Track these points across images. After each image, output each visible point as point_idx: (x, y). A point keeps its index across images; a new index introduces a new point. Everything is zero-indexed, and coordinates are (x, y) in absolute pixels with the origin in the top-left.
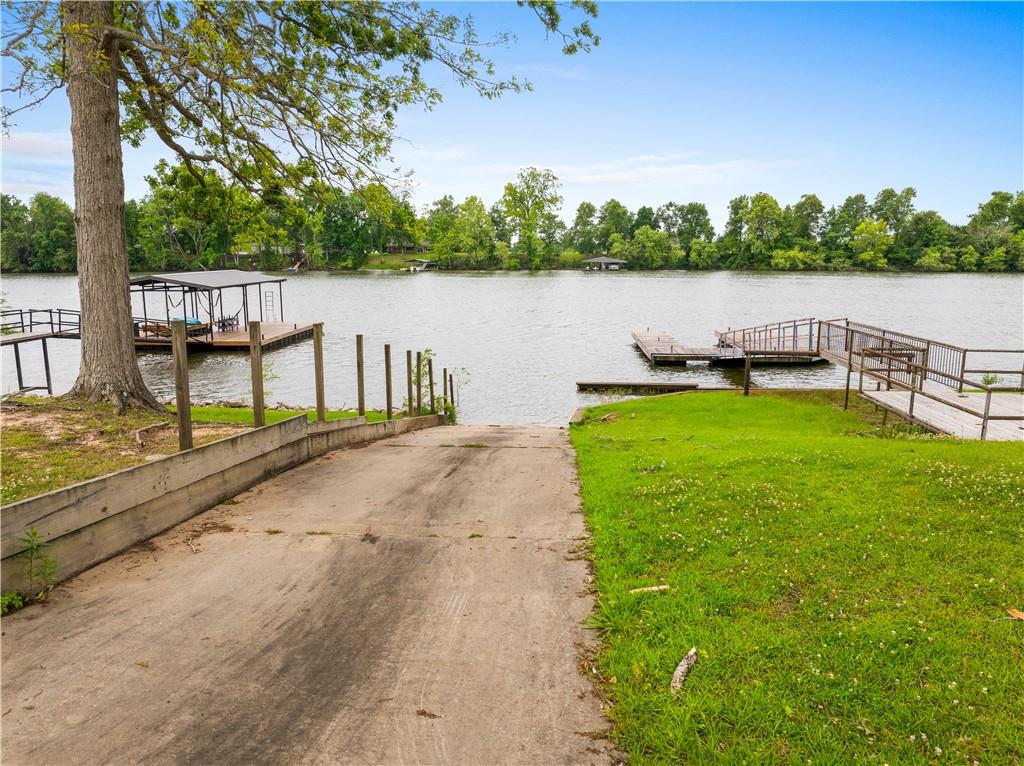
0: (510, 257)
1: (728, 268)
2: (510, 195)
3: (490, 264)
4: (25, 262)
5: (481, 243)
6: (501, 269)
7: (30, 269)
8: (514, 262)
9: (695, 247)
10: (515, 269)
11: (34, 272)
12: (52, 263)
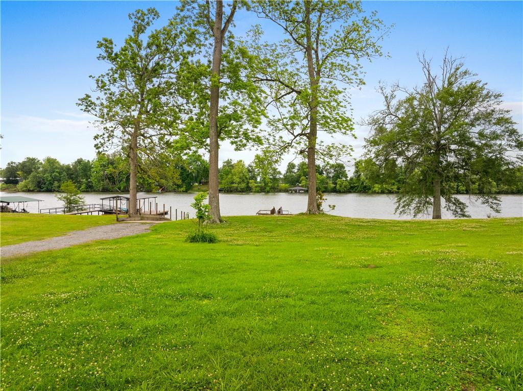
0: (256, 187)
1: (354, 192)
2: (257, 159)
3: (247, 190)
4: (40, 187)
5: (243, 181)
6: (252, 192)
7: (42, 190)
8: (258, 189)
9: (338, 183)
10: (258, 192)
11: (43, 191)
12: (52, 188)
